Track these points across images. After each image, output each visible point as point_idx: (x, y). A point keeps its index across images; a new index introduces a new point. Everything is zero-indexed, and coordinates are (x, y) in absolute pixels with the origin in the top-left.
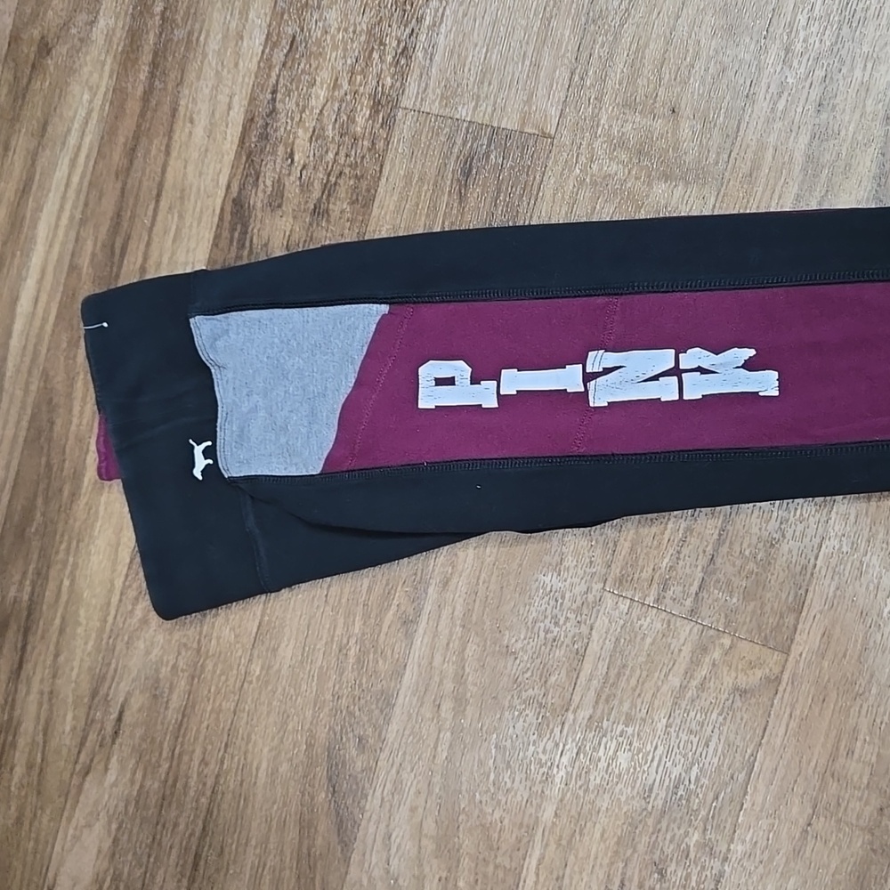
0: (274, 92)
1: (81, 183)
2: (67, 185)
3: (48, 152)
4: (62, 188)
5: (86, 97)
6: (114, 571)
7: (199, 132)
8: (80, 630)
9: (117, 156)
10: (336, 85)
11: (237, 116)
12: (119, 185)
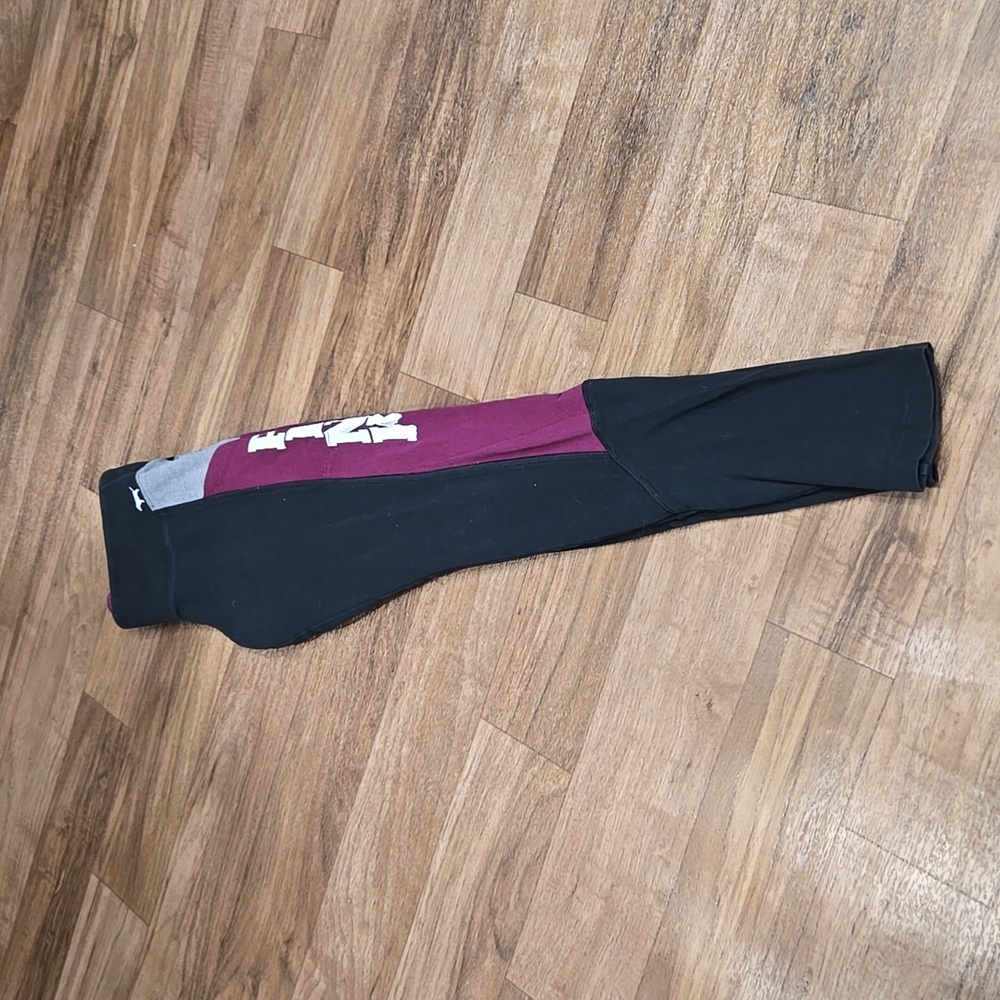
0: (333, 351)
1: (224, 399)
2: (217, 400)
3: (208, 376)
4: (214, 401)
5: (232, 340)
6: (219, 668)
7: (291, 372)
8: (198, 706)
9: (245, 383)
10: (366, 352)
11: (312, 365)
12: (245, 403)
